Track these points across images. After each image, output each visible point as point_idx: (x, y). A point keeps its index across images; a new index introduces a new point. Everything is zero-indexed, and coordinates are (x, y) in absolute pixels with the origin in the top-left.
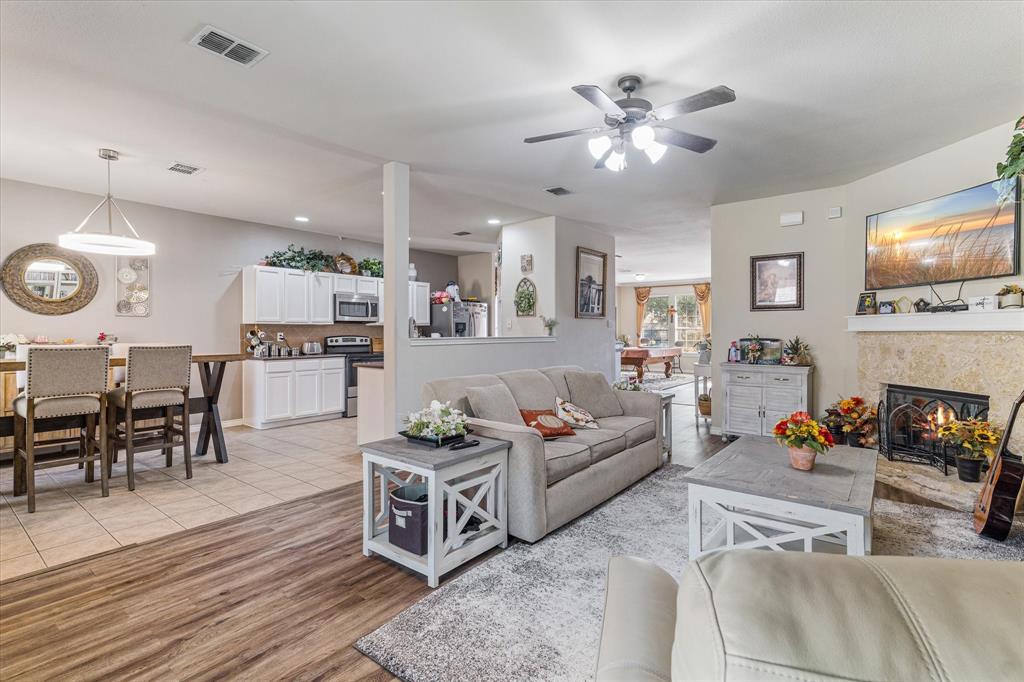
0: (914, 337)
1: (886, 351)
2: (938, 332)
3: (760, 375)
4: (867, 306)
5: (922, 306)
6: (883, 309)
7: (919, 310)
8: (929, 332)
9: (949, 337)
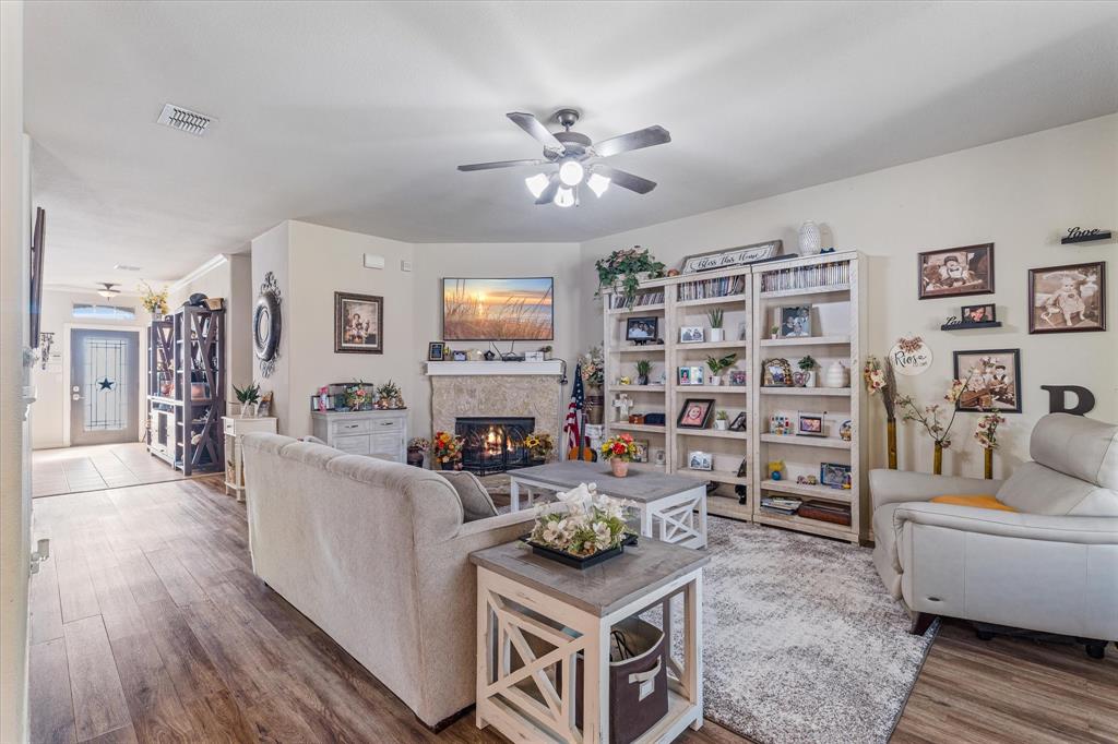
0: (484, 379)
1: (459, 390)
2: (502, 376)
3: (367, 422)
4: (437, 352)
5: (488, 356)
6: (457, 357)
7: (487, 359)
8: (496, 376)
9: (510, 379)
